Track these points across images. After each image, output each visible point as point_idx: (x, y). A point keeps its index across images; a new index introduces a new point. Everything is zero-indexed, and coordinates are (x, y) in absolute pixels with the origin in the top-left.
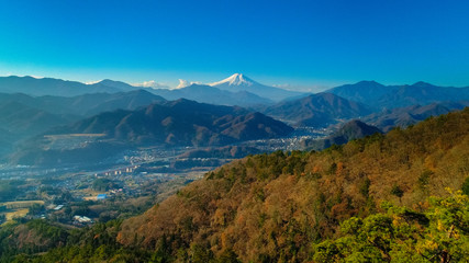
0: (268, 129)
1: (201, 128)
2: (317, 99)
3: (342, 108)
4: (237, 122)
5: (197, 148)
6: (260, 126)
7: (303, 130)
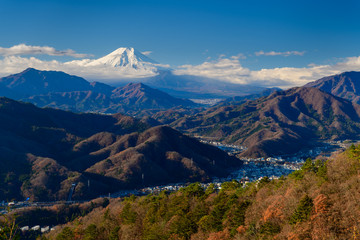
0: (188, 162)
1: (41, 162)
2: (290, 101)
3: (341, 119)
4: (121, 148)
5: (31, 205)
6: (171, 155)
7: (262, 165)
